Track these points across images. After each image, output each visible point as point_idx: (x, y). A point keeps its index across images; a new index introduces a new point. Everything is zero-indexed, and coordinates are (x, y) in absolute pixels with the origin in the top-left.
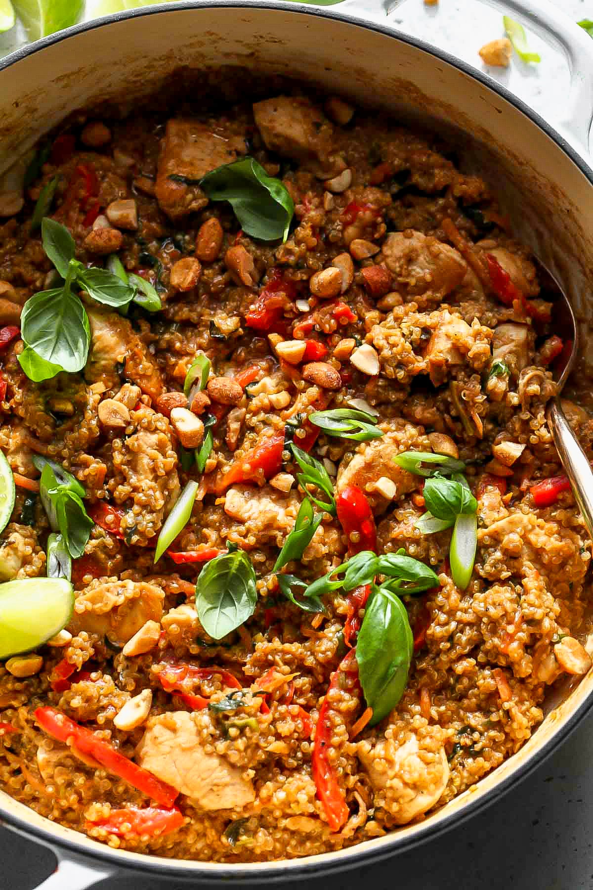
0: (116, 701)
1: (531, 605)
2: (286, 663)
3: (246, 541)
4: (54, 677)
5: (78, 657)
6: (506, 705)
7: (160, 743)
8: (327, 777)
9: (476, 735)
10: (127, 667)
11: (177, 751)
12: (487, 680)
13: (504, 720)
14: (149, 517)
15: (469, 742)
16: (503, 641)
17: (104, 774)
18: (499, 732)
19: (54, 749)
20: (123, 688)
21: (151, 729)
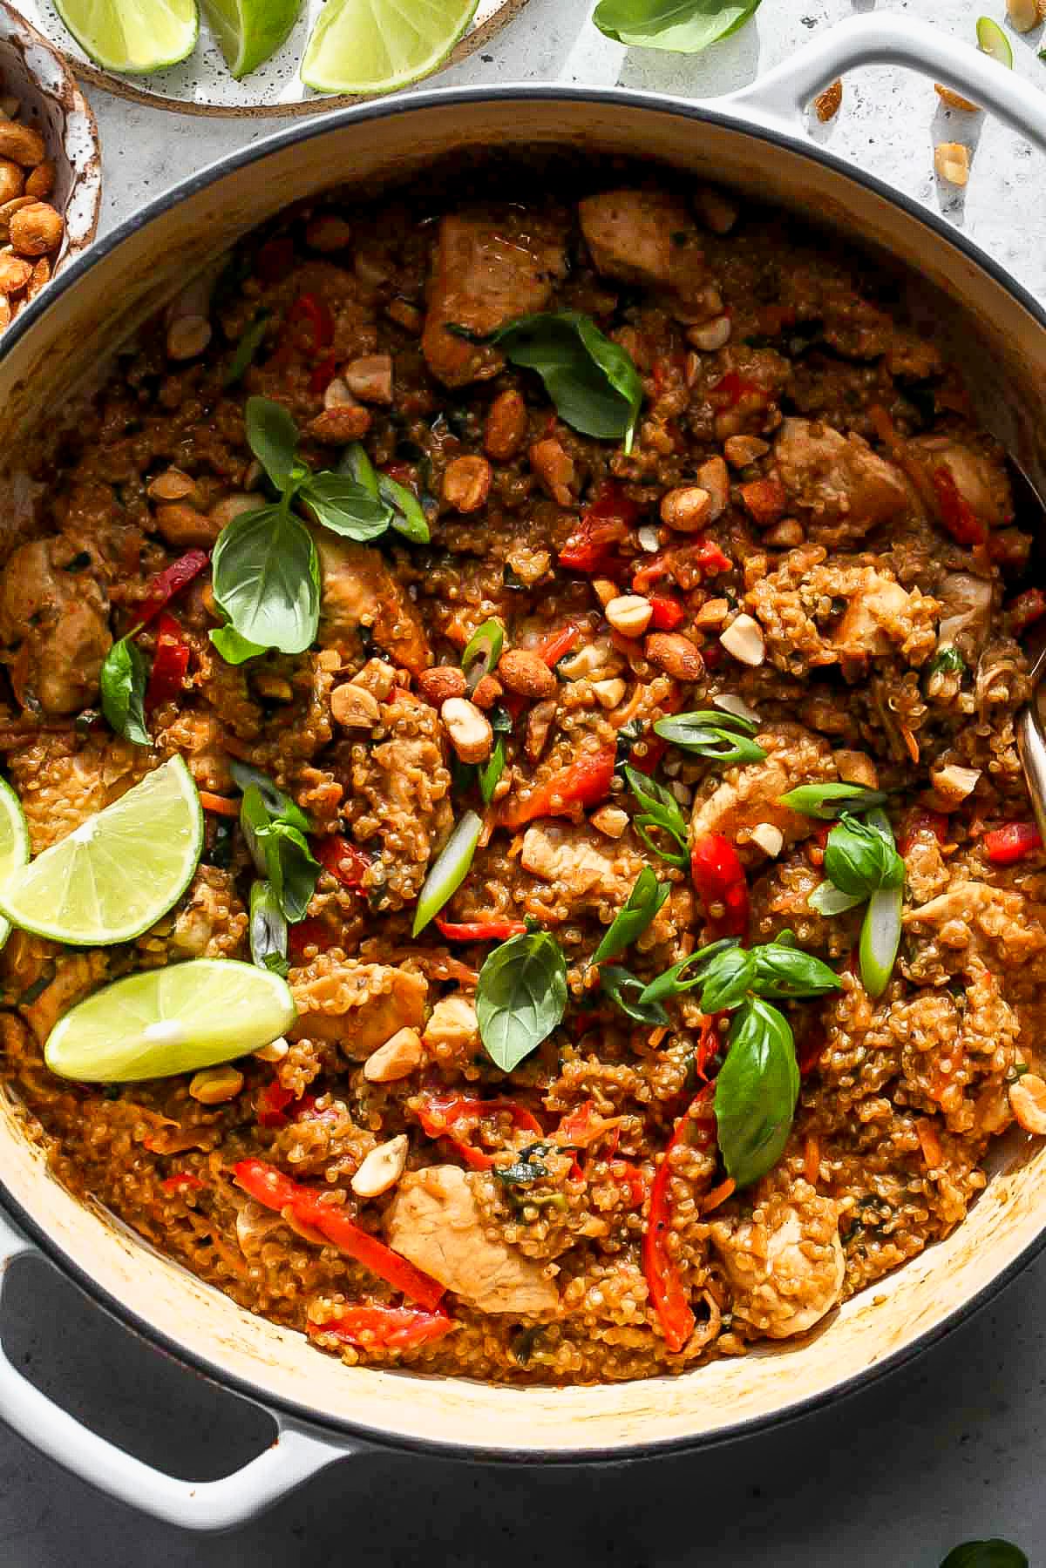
0: (354, 1146)
1: (979, 1032)
2: (609, 1097)
3: (553, 912)
4: (261, 1105)
5: (297, 1079)
6: (934, 1175)
7: (420, 1216)
8: (666, 1274)
9: (886, 1211)
10: (371, 1095)
11: (445, 1231)
12: (905, 1134)
13: (929, 1195)
14: (406, 870)
15: (874, 1220)
16: (934, 1084)
17: (335, 1254)
18: (920, 1208)
19: (262, 1216)
20: (364, 1125)
21: (406, 1192)
